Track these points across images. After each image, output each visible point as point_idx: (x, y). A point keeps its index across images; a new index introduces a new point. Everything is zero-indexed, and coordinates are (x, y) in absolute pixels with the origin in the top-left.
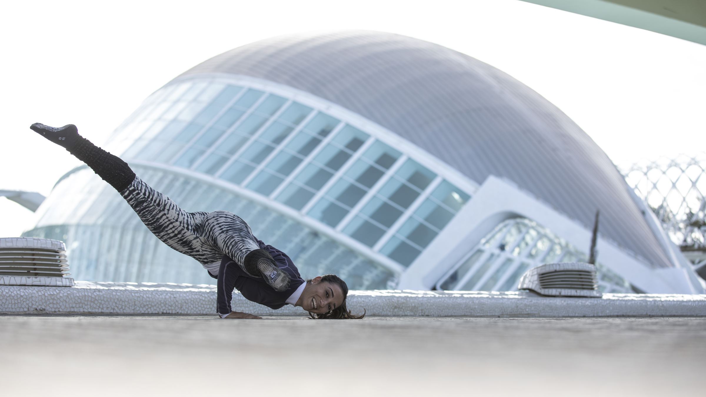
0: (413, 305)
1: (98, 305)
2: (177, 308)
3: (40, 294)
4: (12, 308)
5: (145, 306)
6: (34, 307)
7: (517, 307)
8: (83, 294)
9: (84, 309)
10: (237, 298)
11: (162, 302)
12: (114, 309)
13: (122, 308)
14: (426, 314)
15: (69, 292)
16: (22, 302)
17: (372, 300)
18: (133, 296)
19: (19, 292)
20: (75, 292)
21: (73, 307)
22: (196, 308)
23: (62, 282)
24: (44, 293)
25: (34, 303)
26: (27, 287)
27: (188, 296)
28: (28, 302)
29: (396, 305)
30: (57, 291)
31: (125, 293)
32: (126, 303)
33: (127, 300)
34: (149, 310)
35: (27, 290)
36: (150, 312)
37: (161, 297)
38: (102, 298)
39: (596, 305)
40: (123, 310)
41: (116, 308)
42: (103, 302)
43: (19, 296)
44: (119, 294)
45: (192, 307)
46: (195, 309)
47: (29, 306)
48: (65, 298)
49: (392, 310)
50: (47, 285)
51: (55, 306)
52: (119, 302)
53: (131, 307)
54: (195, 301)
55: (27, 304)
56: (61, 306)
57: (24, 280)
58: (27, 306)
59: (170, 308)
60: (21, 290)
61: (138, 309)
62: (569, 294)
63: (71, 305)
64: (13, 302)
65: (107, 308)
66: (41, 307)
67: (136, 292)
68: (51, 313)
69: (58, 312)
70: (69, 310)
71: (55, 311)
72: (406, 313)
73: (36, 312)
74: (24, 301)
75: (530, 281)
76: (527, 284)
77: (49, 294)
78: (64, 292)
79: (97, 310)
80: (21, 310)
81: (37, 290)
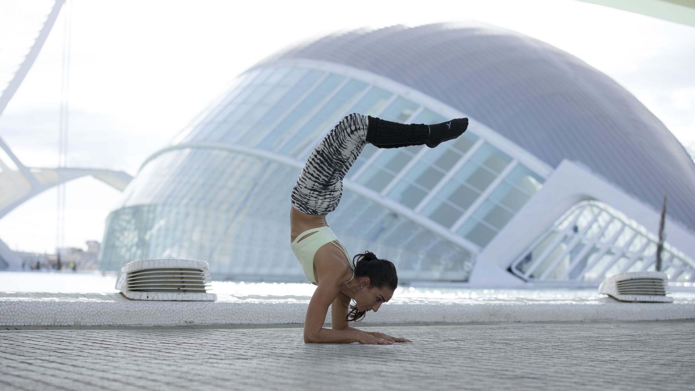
0: (507, 312)
1: (238, 317)
3: (189, 308)
4: (166, 321)
5: (277, 317)
6: (184, 319)
7: (599, 312)
8: (225, 307)
9: (226, 320)
11: (292, 313)
12: (251, 320)
13: (258, 319)
14: (518, 320)
15: (213, 307)
16: (174, 316)
18: (267, 309)
19: (171, 307)
20: (218, 306)
21: (217, 320)
23: (207, 297)
24: (193, 308)
25: (184, 316)
26: (177, 302)
28: (179, 316)
29: (492, 312)
30: (203, 305)
32: (261, 315)
33: (262, 312)
34: (281, 321)
35: (178, 305)
36: (282, 323)
38: (241, 311)
39: (668, 309)
40: (259, 321)
41: (253, 320)
42: (242, 315)
43: (171, 311)
47: (180, 319)
48: (210, 311)
50: (194, 300)
51: (202, 319)
52: (256, 314)
53: (265, 319)
55: (178, 317)
56: (206, 319)
57: (175, 296)
58: (178, 319)
59: (298, 318)
60: (173, 305)
61: (271, 319)
62: (644, 300)
63: (215, 318)
64: (167, 316)
65: (246, 320)
66: (190, 320)
68: (198, 324)
69: (204, 324)
70: (213, 322)
71: (202, 323)
72: (500, 320)
73: (185, 324)
74: (176, 315)
75: (609, 288)
76: (606, 291)
77: (197, 308)
78: (209, 306)
79: (237, 322)
80: (174, 322)
81: (186, 305)
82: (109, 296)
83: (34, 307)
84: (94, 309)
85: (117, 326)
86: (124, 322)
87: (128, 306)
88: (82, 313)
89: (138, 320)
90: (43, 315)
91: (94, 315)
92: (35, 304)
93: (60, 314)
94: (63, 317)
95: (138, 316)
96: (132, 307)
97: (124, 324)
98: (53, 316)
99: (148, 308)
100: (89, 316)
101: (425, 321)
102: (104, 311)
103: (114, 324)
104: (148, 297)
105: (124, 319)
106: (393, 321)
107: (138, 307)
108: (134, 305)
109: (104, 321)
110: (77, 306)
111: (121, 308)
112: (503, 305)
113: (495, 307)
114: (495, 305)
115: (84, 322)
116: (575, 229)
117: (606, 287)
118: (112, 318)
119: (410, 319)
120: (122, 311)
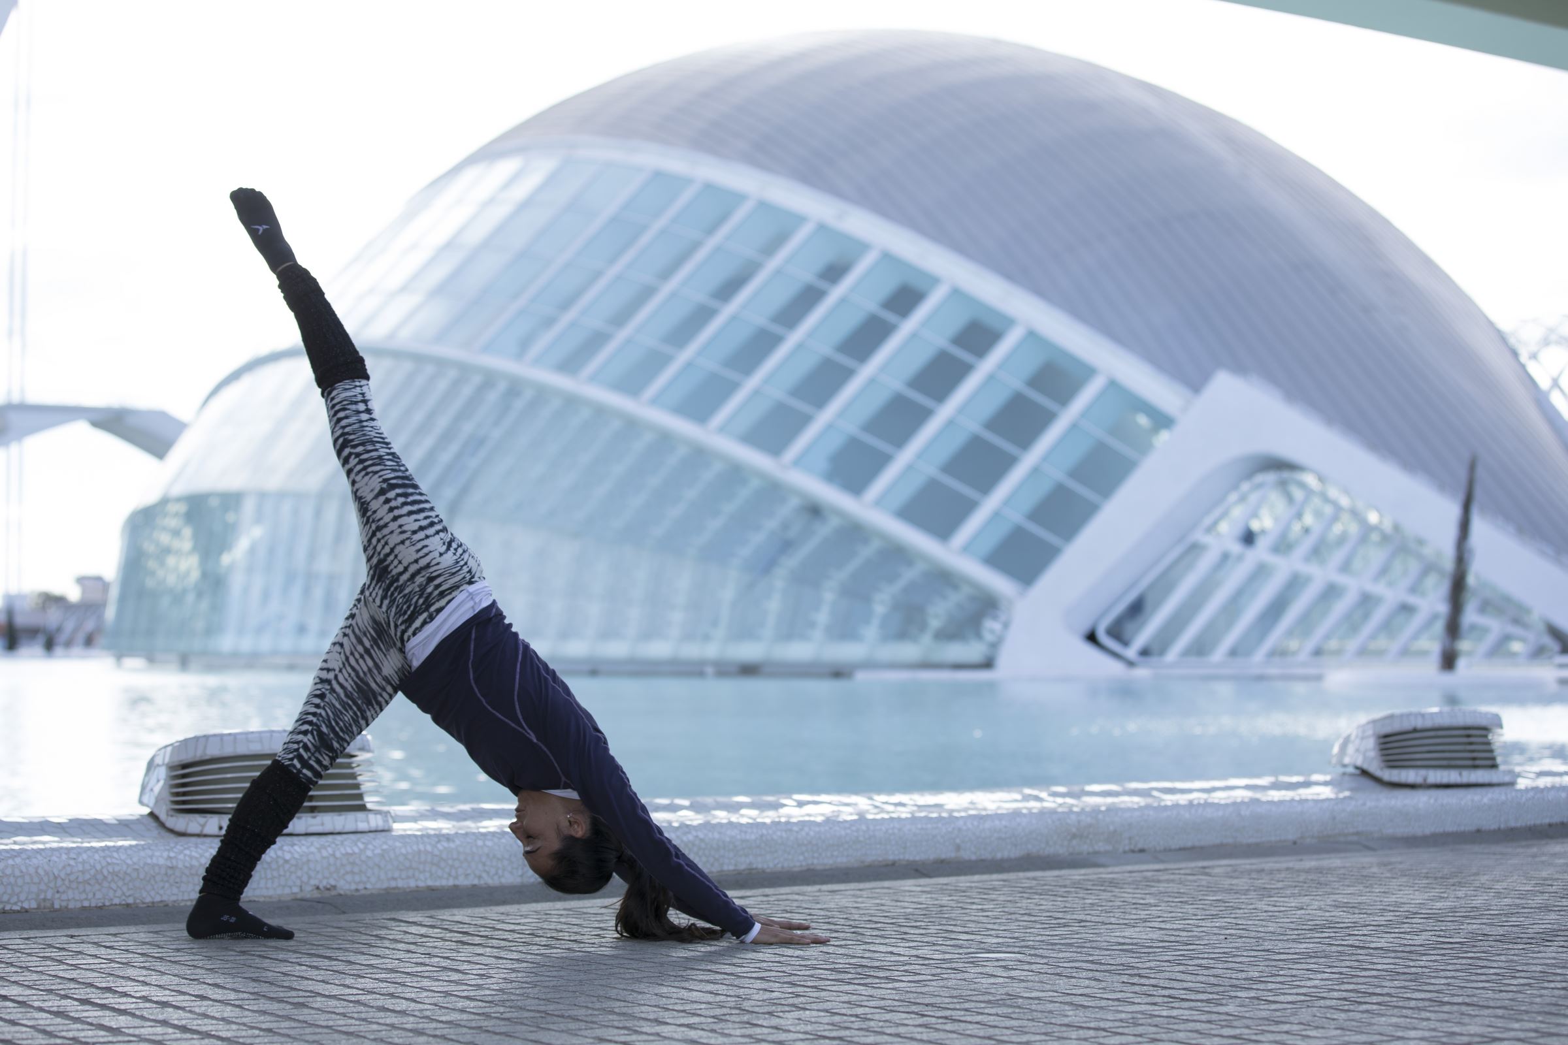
0: (1112, 828)
1: (447, 870)
3: (325, 854)
4: (267, 888)
6: (314, 882)
7: (1334, 819)
8: (415, 848)
9: (416, 880)
10: (739, 837)
12: (480, 877)
13: (497, 873)
14: (1140, 845)
15: (385, 846)
16: (288, 874)
17: (1023, 825)
19: (280, 853)
20: (398, 845)
21: (394, 879)
23: (368, 823)
24: (334, 852)
25: (312, 874)
26: (296, 839)
28: (299, 873)
29: (1074, 830)
30: (359, 845)
31: (503, 841)
32: (506, 863)
33: (507, 855)
35: (296, 847)
38: (455, 856)
39: (1503, 802)
40: (499, 877)
41: (484, 875)
42: (457, 864)
43: (281, 862)
44: (489, 843)
47: (302, 882)
48: (377, 861)
49: (1065, 844)
50: (336, 831)
51: (357, 878)
52: (491, 861)
53: (515, 871)
55: (298, 877)
56: (369, 878)
58: (298, 883)
60: (286, 848)
62: (1445, 780)
63: (390, 875)
64: (269, 876)
65: (467, 875)
66: (328, 883)
68: (349, 893)
69: (361, 891)
70: (385, 885)
71: (357, 890)
72: (1096, 848)
73: (316, 895)
74: (291, 873)
75: (1357, 750)
76: (1353, 757)
77: (344, 852)
78: (377, 845)
79: (444, 883)
80: (287, 891)
81: (318, 845)
82: (123, 827)
84: (87, 867)
85: (145, 905)
86: (161, 895)
87: (172, 854)
88: (56, 878)
91: (87, 882)
94: (9, 891)
96: (181, 857)
97: (162, 901)
100: (74, 885)
101: (911, 858)
102: (111, 870)
105: (163, 888)
106: (831, 862)
107: (200, 857)
108: (190, 853)
109: (111, 894)
110: (45, 860)
111: (155, 861)
112: (1103, 808)
113: (1083, 817)
114: (1083, 810)
115: (62, 901)
116: (1249, 538)
117: (1351, 749)
118: (131, 885)
119: (875, 855)
120: (157, 869)
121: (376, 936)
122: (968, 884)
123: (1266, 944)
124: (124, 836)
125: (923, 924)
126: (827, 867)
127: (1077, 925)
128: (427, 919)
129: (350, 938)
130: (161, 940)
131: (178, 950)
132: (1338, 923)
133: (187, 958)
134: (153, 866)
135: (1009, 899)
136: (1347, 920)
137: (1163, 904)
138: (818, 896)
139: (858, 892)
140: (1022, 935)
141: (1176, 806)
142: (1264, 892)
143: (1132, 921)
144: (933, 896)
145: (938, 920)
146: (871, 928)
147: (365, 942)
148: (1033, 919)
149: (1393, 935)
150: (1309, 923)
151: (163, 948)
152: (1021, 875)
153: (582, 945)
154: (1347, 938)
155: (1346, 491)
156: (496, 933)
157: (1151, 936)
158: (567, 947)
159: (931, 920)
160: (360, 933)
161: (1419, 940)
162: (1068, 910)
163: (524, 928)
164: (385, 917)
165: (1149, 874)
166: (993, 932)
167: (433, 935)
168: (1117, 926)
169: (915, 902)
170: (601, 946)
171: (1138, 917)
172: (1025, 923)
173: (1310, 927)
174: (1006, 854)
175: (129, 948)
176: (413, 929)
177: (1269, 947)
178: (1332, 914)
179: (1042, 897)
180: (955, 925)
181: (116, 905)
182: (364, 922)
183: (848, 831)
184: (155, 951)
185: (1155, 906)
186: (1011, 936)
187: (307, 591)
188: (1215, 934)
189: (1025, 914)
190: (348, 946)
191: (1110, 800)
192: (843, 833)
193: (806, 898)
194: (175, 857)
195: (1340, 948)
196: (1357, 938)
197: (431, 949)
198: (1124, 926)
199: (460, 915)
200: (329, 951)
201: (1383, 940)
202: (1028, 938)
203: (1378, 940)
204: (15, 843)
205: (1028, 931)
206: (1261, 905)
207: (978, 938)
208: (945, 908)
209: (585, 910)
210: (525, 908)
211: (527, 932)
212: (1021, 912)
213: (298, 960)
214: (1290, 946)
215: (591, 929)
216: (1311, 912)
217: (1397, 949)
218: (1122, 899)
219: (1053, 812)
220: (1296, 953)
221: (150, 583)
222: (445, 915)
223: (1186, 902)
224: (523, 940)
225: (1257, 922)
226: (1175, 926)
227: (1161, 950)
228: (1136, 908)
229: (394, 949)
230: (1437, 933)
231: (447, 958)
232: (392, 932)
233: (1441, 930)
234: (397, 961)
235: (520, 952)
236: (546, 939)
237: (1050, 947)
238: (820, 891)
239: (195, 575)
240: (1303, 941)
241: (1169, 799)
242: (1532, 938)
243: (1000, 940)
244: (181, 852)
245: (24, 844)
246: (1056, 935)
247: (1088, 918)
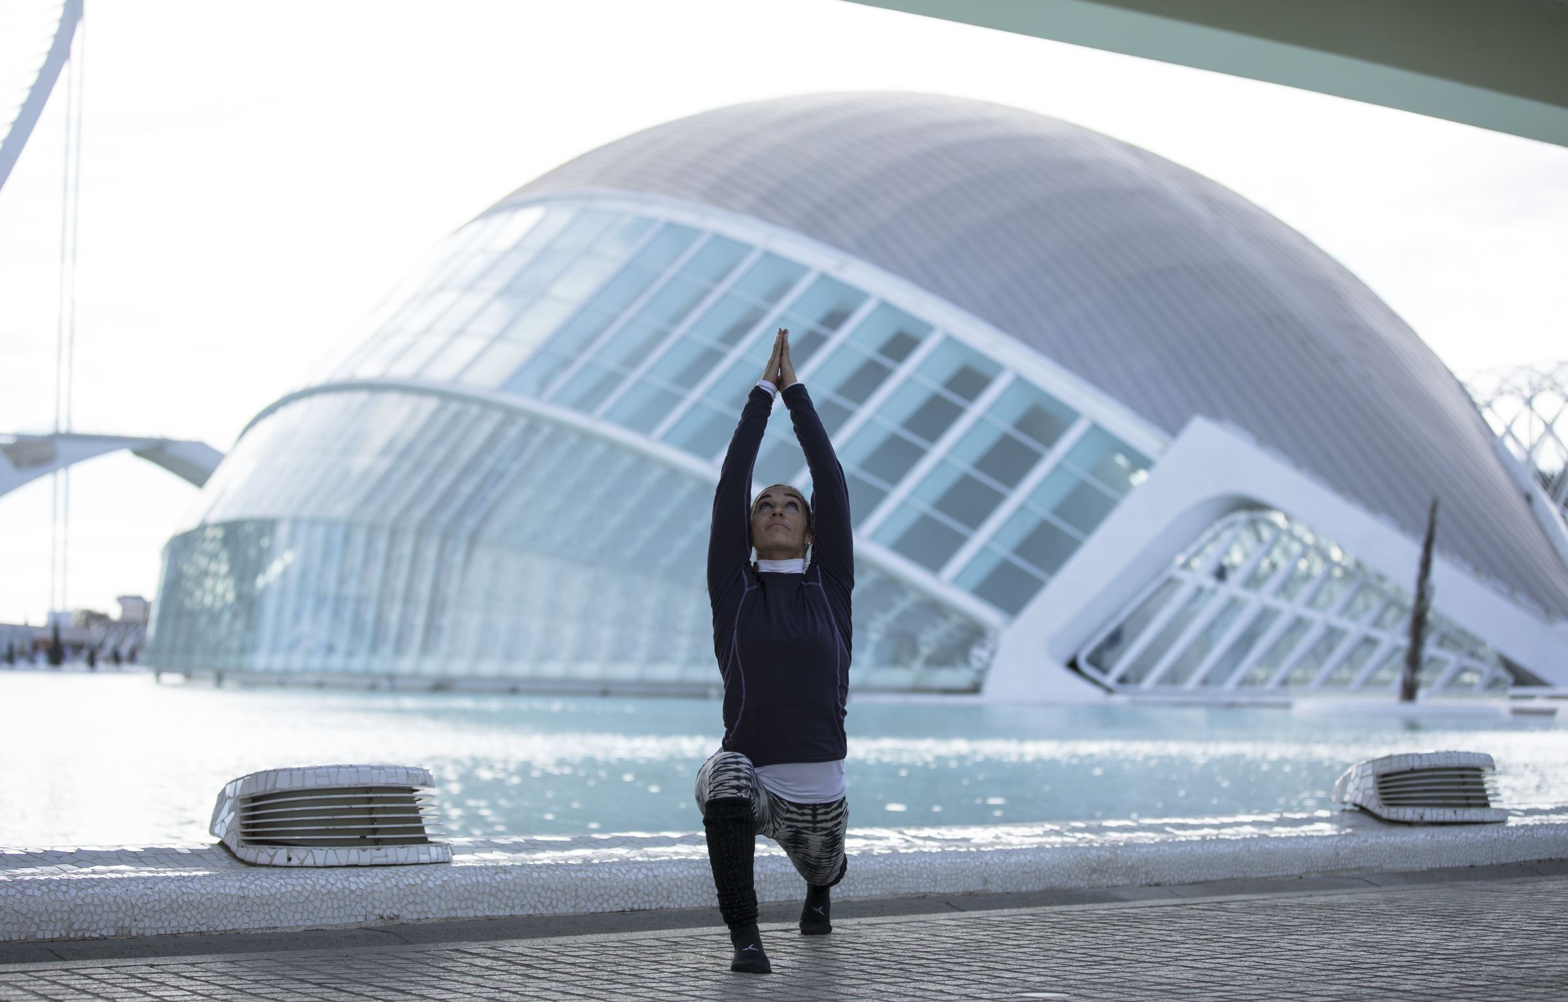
0: (1129, 863)
1: (504, 900)
2: (660, 897)
3: (388, 884)
4: (334, 918)
5: (596, 898)
6: (377, 912)
7: (1338, 854)
8: (474, 879)
9: (475, 910)
10: (779, 870)
11: (631, 886)
12: (535, 908)
13: (551, 904)
14: (1155, 880)
15: (446, 878)
16: (353, 904)
17: (1047, 859)
18: (575, 879)
19: (346, 884)
20: (458, 876)
21: (455, 909)
22: (698, 896)
23: (428, 854)
24: (397, 882)
25: (377, 904)
26: (361, 870)
27: (682, 872)
28: (364, 903)
29: (1094, 864)
30: (421, 875)
31: (557, 873)
32: (560, 893)
33: (561, 887)
34: (605, 905)
35: (361, 878)
36: (607, 910)
37: (628, 876)
38: (512, 887)
39: (1495, 840)
40: (554, 907)
41: (539, 905)
42: (513, 895)
43: (347, 892)
44: (544, 875)
45: (690, 894)
46: (695, 898)
47: (367, 911)
48: (438, 890)
49: (1086, 877)
50: (400, 863)
51: (419, 908)
52: (546, 892)
53: (568, 902)
54: (695, 881)
55: (363, 907)
56: (430, 908)
57: (353, 855)
58: (363, 912)
59: (646, 898)
60: (351, 879)
61: (583, 904)
62: (1441, 818)
63: (450, 905)
64: (336, 906)
65: (522, 906)
66: (391, 912)
67: (578, 868)
68: (411, 922)
69: (424, 921)
70: (445, 915)
71: (419, 919)
72: (1115, 882)
73: (380, 924)
74: (356, 903)
75: (1357, 789)
76: (1352, 795)
77: (406, 883)
78: (436, 877)
79: (501, 913)
80: (353, 920)
81: (381, 876)
82: (195, 857)
83: (19, 896)
84: (163, 896)
85: (218, 933)
86: (233, 923)
87: (244, 885)
88: (133, 906)
89: (268, 917)
90: (41, 915)
91: (163, 911)
92: (21, 889)
93: (82, 911)
94: (89, 919)
95: (267, 908)
96: (253, 887)
97: (234, 929)
98: (66, 916)
99: (290, 888)
100: (151, 914)
101: (942, 891)
102: (186, 899)
103: (211, 929)
104: (289, 859)
105: (235, 916)
107: (268, 886)
108: (258, 882)
109: (186, 922)
110: (123, 889)
111: (227, 890)
112: (1121, 844)
113: (1103, 852)
114: (1102, 844)
115: (140, 928)
116: (1221, 573)
117: (1351, 787)
118: (204, 914)
119: (907, 887)
120: (229, 899)
121: (443, 968)
122: (999, 919)
123: (1298, 985)
124: (197, 866)
125: (965, 960)
126: (863, 899)
127: (1112, 962)
128: (489, 950)
129: (419, 970)
130: (239, 971)
131: (256, 982)
132: (1362, 963)
133: (266, 990)
134: (226, 895)
135: (1041, 934)
136: (1369, 961)
137: (1190, 942)
138: (859, 929)
139: (896, 926)
140: (1063, 973)
141: (1188, 842)
142: (1285, 930)
143: (1164, 960)
144: (969, 930)
145: (978, 956)
146: (916, 965)
147: (434, 974)
148: (1069, 956)
149: (1418, 977)
150: (1334, 963)
151: (241, 979)
152: (1048, 908)
153: (643, 980)
154: (1374, 979)
155: (1311, 529)
156: (558, 966)
157: (1185, 975)
158: (629, 981)
159: (972, 956)
160: (428, 964)
161: (1444, 981)
162: (1100, 946)
163: (584, 960)
164: (448, 948)
165: (1169, 909)
166: (1034, 970)
167: (498, 968)
168: (1151, 965)
169: (952, 937)
170: (661, 982)
171: (1169, 955)
172: (1062, 961)
173: (1336, 968)
174: (1030, 887)
175: (208, 979)
176: (478, 961)
177: (1302, 989)
178: (1354, 953)
179: (1073, 933)
180: (996, 962)
181: (190, 932)
182: (430, 953)
183: (882, 865)
184: (235, 982)
185: (1183, 943)
186: (1052, 974)
187: (336, 614)
188: (1247, 974)
189: (1060, 950)
190: (418, 979)
191: (1125, 836)
192: (877, 866)
193: (848, 931)
194: (247, 887)
195: (1369, 991)
196: (1383, 979)
197: (499, 983)
198: (1157, 965)
199: (521, 946)
200: (401, 984)
201: (1409, 982)
202: (1068, 977)
203: (1404, 982)
204: (94, 872)
205: (1067, 969)
206: (1283, 943)
207: (1021, 975)
208: (983, 944)
209: (639, 942)
210: (582, 939)
211: (588, 966)
212: (1056, 949)
213: (373, 994)
214: (1321, 987)
215: (649, 963)
216: (1333, 951)
217: (1424, 991)
218: (1150, 936)
219: (1075, 847)
220: (1329, 996)
221: (188, 604)
222: (506, 945)
223: (1211, 940)
224: (585, 974)
225: (1284, 962)
226: (1207, 966)
227: (1199, 991)
228: (1165, 946)
229: (463, 983)
230: (1459, 975)
231: (516, 993)
232: (459, 964)
233: (1462, 972)
234: (468, 996)
235: (585, 987)
236: (607, 973)
237: (1092, 987)
238: (859, 924)
239: (231, 597)
240: (1332, 982)
241: (1182, 835)
242: (1551, 982)
243: (1043, 979)
244: (253, 882)
245: (103, 873)
246: (1095, 974)
247: (1122, 955)
